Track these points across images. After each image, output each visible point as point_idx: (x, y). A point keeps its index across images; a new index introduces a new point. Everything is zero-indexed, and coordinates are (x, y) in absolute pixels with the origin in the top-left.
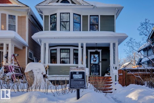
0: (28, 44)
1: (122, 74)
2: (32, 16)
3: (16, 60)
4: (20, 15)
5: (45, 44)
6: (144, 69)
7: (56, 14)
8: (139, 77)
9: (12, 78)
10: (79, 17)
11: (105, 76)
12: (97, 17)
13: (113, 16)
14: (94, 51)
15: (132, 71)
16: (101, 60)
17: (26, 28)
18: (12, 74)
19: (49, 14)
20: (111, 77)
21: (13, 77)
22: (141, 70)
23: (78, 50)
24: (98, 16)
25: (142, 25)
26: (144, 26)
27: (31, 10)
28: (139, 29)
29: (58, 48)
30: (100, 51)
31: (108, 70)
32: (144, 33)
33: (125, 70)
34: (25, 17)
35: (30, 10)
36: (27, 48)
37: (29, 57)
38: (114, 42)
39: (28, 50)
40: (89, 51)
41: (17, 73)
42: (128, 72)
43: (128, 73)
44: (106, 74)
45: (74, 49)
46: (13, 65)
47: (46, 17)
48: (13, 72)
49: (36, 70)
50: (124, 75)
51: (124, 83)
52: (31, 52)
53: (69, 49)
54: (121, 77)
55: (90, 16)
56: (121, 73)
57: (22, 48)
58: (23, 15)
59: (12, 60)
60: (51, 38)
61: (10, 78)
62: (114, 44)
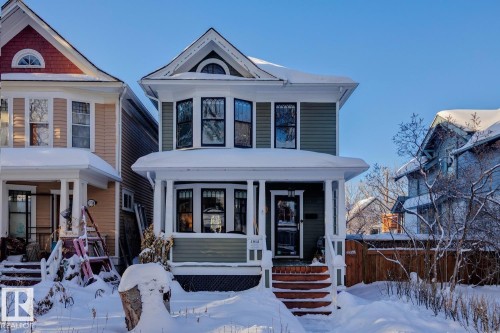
0: (120, 177)
1: (354, 252)
2: (130, 100)
3: (92, 222)
4: (102, 101)
5: (164, 183)
6: (408, 238)
7: (191, 100)
8: (397, 261)
9: (82, 270)
10: (249, 106)
11: (313, 264)
12: (293, 107)
13: (334, 105)
14: (285, 193)
15: (380, 244)
16: (301, 218)
17: (117, 134)
18: (83, 260)
19: (174, 100)
20: (326, 268)
21: (84, 269)
22: (399, 243)
23: (246, 191)
24: (295, 104)
25: (405, 128)
26: (408, 132)
27: (129, 90)
28: (397, 139)
29: (197, 189)
30: (300, 193)
31: (320, 242)
32: (410, 148)
33: (361, 241)
34: (113, 106)
35: (125, 90)
36: (117, 185)
37: (124, 208)
38: (335, 178)
39: (121, 189)
40: (274, 193)
41: (96, 255)
42: (369, 247)
43: (371, 249)
44: (315, 259)
45: (236, 190)
46: (85, 236)
47: (167, 106)
48: (85, 255)
49: (147, 284)
50: (360, 254)
51: (361, 274)
52: (128, 193)
53: (224, 190)
54: (353, 260)
55: (276, 104)
56: (352, 249)
57: (105, 186)
58: (109, 102)
59: (82, 224)
60: (181, 170)
61: (77, 270)
62: (335, 185)
